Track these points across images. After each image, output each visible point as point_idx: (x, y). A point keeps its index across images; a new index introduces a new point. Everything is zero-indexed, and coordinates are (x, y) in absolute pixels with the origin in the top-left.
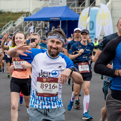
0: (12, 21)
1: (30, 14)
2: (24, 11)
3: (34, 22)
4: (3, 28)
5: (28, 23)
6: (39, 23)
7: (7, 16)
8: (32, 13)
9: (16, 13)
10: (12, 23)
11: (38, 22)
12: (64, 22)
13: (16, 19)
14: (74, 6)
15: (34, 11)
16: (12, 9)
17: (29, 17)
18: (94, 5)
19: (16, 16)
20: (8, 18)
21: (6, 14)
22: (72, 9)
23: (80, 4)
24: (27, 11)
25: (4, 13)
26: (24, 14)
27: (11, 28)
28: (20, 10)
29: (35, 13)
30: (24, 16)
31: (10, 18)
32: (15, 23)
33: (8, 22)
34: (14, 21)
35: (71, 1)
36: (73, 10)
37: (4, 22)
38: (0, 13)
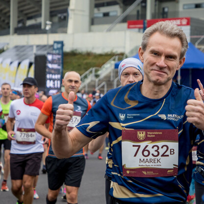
0: (94, 69)
1: (125, 56)
2: (114, 51)
7: (84, 59)
8: (128, 55)
9: (101, 55)
10: (93, 71)
12: (185, 72)
13: (100, 66)
15: (132, 51)
16: (93, 48)
19: (100, 60)
20: (87, 64)
21: (84, 56)
22: (199, 49)
24: (120, 51)
25: (80, 54)
26: (114, 57)
27: (92, 81)
28: (107, 50)
29: (134, 54)
30: (114, 60)
31: (90, 63)
32: (99, 73)
33: (86, 69)
34: (97, 68)
35: (197, 35)
36: (201, 50)
38: (73, 54)
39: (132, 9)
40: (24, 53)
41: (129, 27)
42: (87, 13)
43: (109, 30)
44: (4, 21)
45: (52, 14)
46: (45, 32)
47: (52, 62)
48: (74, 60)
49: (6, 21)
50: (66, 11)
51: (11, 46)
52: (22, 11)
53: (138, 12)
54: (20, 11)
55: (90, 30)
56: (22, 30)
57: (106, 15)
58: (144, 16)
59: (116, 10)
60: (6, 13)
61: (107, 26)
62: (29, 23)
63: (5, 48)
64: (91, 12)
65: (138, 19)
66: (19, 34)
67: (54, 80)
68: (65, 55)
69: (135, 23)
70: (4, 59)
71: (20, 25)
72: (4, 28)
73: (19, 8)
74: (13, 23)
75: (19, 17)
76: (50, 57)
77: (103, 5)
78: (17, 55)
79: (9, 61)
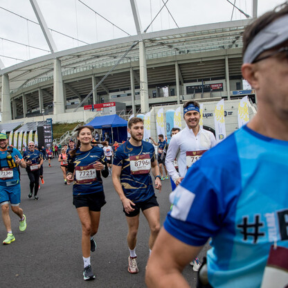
1: (84, 123)
2: (78, 121)
4: (61, 138)
7: (63, 127)
8: (86, 123)
9: (72, 124)
10: (69, 132)
12: (115, 129)
13: (71, 130)
14: (122, 114)
15: (87, 121)
16: (67, 121)
18: (140, 112)
19: (71, 127)
20: (65, 129)
21: (63, 125)
23: (128, 112)
24: (82, 121)
25: (61, 124)
27: (68, 137)
28: (75, 121)
29: (89, 122)
32: (71, 133)
33: (65, 132)
35: (119, 110)
36: (122, 118)
37: (61, 133)
38: (57, 124)
39: (86, 100)
40: (32, 126)
41: (85, 109)
42: (63, 103)
43: (75, 111)
44: (20, 111)
45: (45, 106)
46: (42, 115)
47: (47, 129)
48: (58, 128)
50: (52, 103)
51: (25, 123)
53: (89, 101)
54: (28, 105)
55: (65, 112)
56: (30, 115)
57: (73, 103)
58: (92, 103)
59: (77, 101)
60: (21, 107)
61: (74, 109)
62: (33, 111)
63: (22, 125)
64: (65, 103)
65: (89, 104)
66: (28, 117)
67: (48, 139)
68: (53, 125)
69: (88, 107)
71: (29, 112)
72: (21, 115)
74: (25, 112)
75: (27, 108)
76: (45, 127)
77: (71, 99)
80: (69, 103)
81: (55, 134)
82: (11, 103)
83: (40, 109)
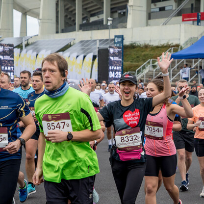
0: (151, 60)
1: (180, 47)
2: (170, 43)
3: (186, 61)
4: (137, 71)
5: (178, 63)
6: (195, 62)
7: (142, 52)
8: (183, 46)
9: (157, 47)
10: (151, 62)
11: (193, 60)
15: (186, 43)
16: (150, 41)
17: (180, 52)
19: (157, 52)
20: (145, 55)
21: (142, 48)
24: (175, 43)
25: (139, 46)
26: (170, 48)
27: (149, 71)
28: (164, 42)
29: (189, 46)
30: (170, 51)
31: (147, 55)
32: (156, 63)
33: (144, 61)
34: (154, 59)
37: (138, 62)
38: (132, 47)
39: (187, 3)
40: (89, 47)
41: (183, 20)
42: (144, 8)
43: (165, 24)
44: (70, 18)
45: (113, 11)
46: (107, 27)
47: (114, 55)
48: (133, 53)
49: (72, 19)
50: (125, 7)
51: (77, 41)
52: (86, 9)
53: (192, 5)
54: (84, 9)
55: (147, 25)
56: (87, 26)
57: (162, 9)
59: (171, 5)
60: (72, 11)
61: (163, 20)
62: (92, 19)
63: (72, 44)
64: (148, 7)
65: (192, 12)
66: (84, 30)
68: (125, 48)
69: (189, 16)
70: (71, 53)
71: (85, 22)
72: (71, 25)
73: (83, 6)
74: (78, 20)
75: (83, 14)
76: (112, 51)
78: (83, 49)
79: (75, 55)
80: (155, 8)
81: (127, 64)
82: (57, 4)
83: (103, 16)
